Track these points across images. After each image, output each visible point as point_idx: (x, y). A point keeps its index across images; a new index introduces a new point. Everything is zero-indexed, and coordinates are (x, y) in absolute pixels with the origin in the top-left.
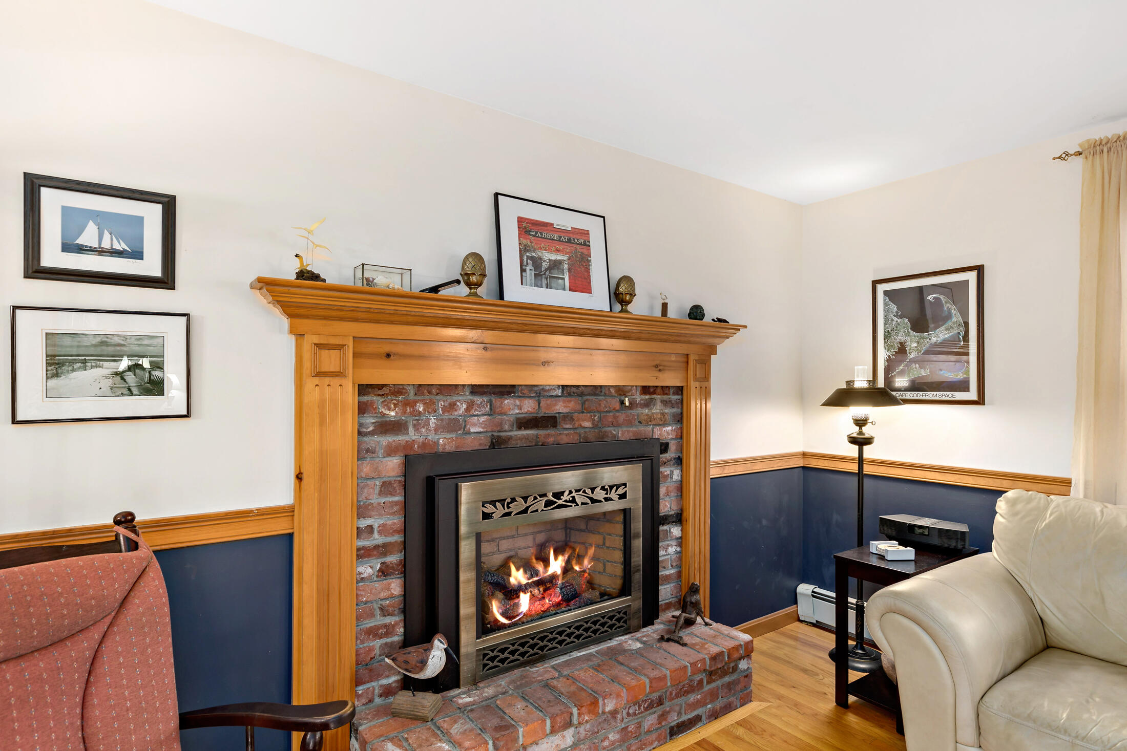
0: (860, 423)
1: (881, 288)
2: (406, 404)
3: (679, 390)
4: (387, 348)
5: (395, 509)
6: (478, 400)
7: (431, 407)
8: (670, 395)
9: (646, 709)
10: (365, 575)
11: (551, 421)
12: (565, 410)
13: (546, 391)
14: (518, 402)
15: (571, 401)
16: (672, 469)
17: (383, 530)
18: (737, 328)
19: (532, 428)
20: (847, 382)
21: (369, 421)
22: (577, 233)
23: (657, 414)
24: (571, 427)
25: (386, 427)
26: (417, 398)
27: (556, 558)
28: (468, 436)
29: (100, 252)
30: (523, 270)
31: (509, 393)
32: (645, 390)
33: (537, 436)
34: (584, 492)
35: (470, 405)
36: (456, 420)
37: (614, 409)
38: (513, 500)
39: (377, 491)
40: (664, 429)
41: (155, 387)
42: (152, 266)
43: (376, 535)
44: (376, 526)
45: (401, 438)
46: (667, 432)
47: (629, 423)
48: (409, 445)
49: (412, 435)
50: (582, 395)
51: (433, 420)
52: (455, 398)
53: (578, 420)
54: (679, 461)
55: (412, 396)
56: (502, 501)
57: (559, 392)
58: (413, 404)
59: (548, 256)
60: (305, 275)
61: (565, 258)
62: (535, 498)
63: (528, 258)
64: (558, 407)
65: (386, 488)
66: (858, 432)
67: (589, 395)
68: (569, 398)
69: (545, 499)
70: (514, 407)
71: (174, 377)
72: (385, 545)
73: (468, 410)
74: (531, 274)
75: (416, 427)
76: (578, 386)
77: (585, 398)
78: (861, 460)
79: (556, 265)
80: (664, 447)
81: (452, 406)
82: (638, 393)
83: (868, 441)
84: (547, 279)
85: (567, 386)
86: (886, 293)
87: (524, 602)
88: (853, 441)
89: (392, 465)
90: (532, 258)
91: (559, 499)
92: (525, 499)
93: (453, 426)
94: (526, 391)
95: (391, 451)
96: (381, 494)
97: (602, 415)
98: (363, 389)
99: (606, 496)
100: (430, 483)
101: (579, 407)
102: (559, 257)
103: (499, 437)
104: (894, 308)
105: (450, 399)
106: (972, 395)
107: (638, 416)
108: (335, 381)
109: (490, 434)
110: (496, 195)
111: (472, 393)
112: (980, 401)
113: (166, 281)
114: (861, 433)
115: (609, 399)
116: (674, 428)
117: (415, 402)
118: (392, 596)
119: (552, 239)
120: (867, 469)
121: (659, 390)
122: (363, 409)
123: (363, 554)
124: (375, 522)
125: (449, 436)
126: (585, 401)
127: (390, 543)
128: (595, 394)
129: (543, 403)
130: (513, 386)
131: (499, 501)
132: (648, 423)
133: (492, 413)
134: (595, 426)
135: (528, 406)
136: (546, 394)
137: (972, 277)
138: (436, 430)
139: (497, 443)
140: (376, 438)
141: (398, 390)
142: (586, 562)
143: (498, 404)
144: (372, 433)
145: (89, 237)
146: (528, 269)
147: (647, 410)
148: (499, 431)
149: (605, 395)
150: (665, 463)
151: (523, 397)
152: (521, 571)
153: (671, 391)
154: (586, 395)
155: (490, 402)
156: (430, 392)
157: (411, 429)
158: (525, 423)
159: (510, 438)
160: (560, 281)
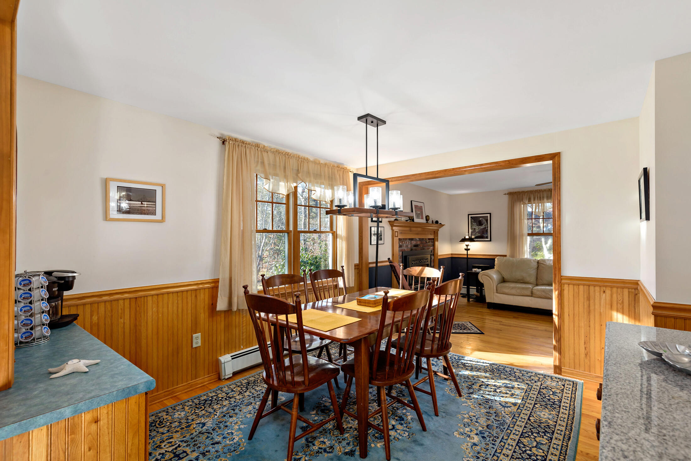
0: (467, 246)
1: (470, 216)
3: (433, 239)
4: (401, 232)
5: (401, 262)
6: (409, 241)
7: (405, 243)
12: (419, 243)
18: (443, 225)
20: (464, 237)
22: (422, 207)
23: (431, 245)
24: (420, 246)
25: (400, 246)
28: (408, 248)
30: (416, 216)
31: (413, 240)
32: (429, 239)
33: (416, 249)
34: (423, 260)
36: (407, 245)
37: (425, 243)
40: (431, 248)
41: (381, 239)
45: (402, 248)
51: (405, 245)
52: (407, 241)
54: (433, 255)
56: (414, 261)
58: (403, 242)
59: (418, 212)
61: (420, 212)
63: (416, 213)
65: (400, 258)
68: (420, 241)
69: (419, 261)
70: (413, 243)
71: (383, 237)
76: (421, 239)
77: (422, 241)
78: (467, 254)
79: (419, 214)
80: (431, 252)
81: (407, 243)
83: (469, 250)
85: (419, 238)
86: (471, 217)
88: (466, 249)
89: (401, 253)
92: (416, 261)
95: (401, 251)
99: (426, 261)
100: (406, 257)
101: (421, 243)
104: (473, 220)
106: (489, 239)
108: (397, 238)
110: (411, 201)
112: (490, 241)
115: (424, 241)
116: (433, 248)
119: (419, 209)
120: (469, 257)
121: (431, 239)
129: (417, 242)
132: (429, 246)
133: (411, 244)
134: (423, 247)
135: (415, 243)
136: (417, 240)
137: (489, 215)
138: (405, 247)
139: (412, 249)
141: (401, 240)
143: (411, 242)
147: (429, 244)
148: (412, 247)
151: (415, 241)
156: (404, 240)
158: (415, 246)
160: (420, 217)
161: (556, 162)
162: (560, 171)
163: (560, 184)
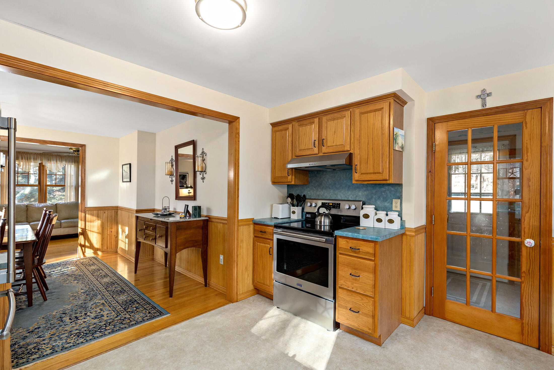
161: (83, 149)
162: (85, 154)
163: (85, 161)
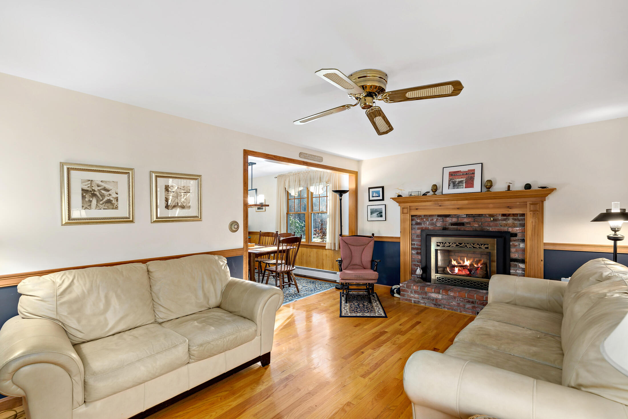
2: (422, 219)
3: (523, 215)
4: (417, 208)
5: (419, 241)
6: (439, 218)
7: (427, 220)
8: (518, 216)
9: (467, 302)
10: (413, 253)
11: (462, 224)
12: (467, 221)
13: (460, 216)
14: (451, 219)
15: (469, 219)
16: (519, 243)
17: (417, 245)
18: (552, 190)
19: (455, 225)
20: (607, 210)
21: (414, 222)
22: (470, 171)
23: (510, 223)
24: (470, 226)
25: (417, 224)
26: (424, 218)
27: (467, 261)
28: (436, 227)
29: (376, 197)
30: (449, 185)
31: (448, 217)
32: (503, 215)
33: (457, 228)
34: (470, 244)
35: (437, 219)
36: (433, 223)
37: (488, 221)
38: (446, 243)
39: (416, 236)
40: (515, 229)
41: (381, 216)
42: (381, 198)
43: (416, 246)
44: (415, 244)
45: (421, 226)
46: (517, 230)
47: (496, 226)
48: (422, 228)
49: (423, 226)
50: (474, 217)
51: (428, 223)
52: (433, 218)
53: (472, 224)
54: (523, 241)
55: (423, 217)
56: (443, 243)
57: (465, 216)
58: (423, 219)
59: (458, 180)
60: (399, 196)
61: (465, 179)
62: (453, 243)
63: (451, 182)
64: (465, 220)
65: (417, 236)
66: (614, 234)
67: (477, 217)
68: (469, 218)
69: (456, 244)
70: (449, 220)
71: (383, 214)
72: (417, 248)
73: (436, 220)
74: (452, 186)
75: (424, 224)
76: (472, 214)
77: (475, 218)
78: (615, 247)
79: (461, 182)
80: (515, 235)
81: (433, 220)
82: (500, 216)
83: (620, 239)
84: (457, 186)
85: (468, 214)
87: (456, 270)
89: (419, 232)
90: (453, 182)
91: (461, 245)
92: (449, 243)
93: (432, 224)
94: (453, 216)
95: (418, 229)
96: (416, 237)
97: (483, 223)
98: (412, 216)
99: (479, 247)
100: (427, 236)
101: (473, 220)
102: (462, 179)
103: (445, 227)
105: (432, 218)
107: (499, 224)
108: (406, 214)
109: (442, 227)
110: (444, 168)
111: (438, 216)
113: (383, 199)
114: (615, 235)
115: (485, 218)
116: (520, 229)
117: (424, 219)
118: (419, 259)
119: (460, 175)
121: (511, 215)
122: (412, 220)
123: (413, 249)
124: (416, 243)
125: (432, 226)
126: (475, 219)
127: (418, 248)
128: (479, 217)
129: (459, 219)
130: (450, 215)
131: (442, 243)
132: (505, 226)
133: (443, 221)
134: (479, 226)
135: (454, 220)
136: (460, 217)
138: (428, 225)
139: (445, 229)
140: (415, 226)
141: (420, 216)
142: (479, 265)
143: (445, 219)
144: (414, 225)
145: (374, 195)
146: (451, 185)
147: (505, 222)
148: (445, 226)
149: (484, 217)
150: (515, 241)
151: (453, 217)
152: (455, 261)
153: (519, 215)
154: (475, 217)
155: (443, 219)
156: (427, 216)
157: (423, 224)
158: (453, 224)
159: (449, 228)
160: (462, 186)
